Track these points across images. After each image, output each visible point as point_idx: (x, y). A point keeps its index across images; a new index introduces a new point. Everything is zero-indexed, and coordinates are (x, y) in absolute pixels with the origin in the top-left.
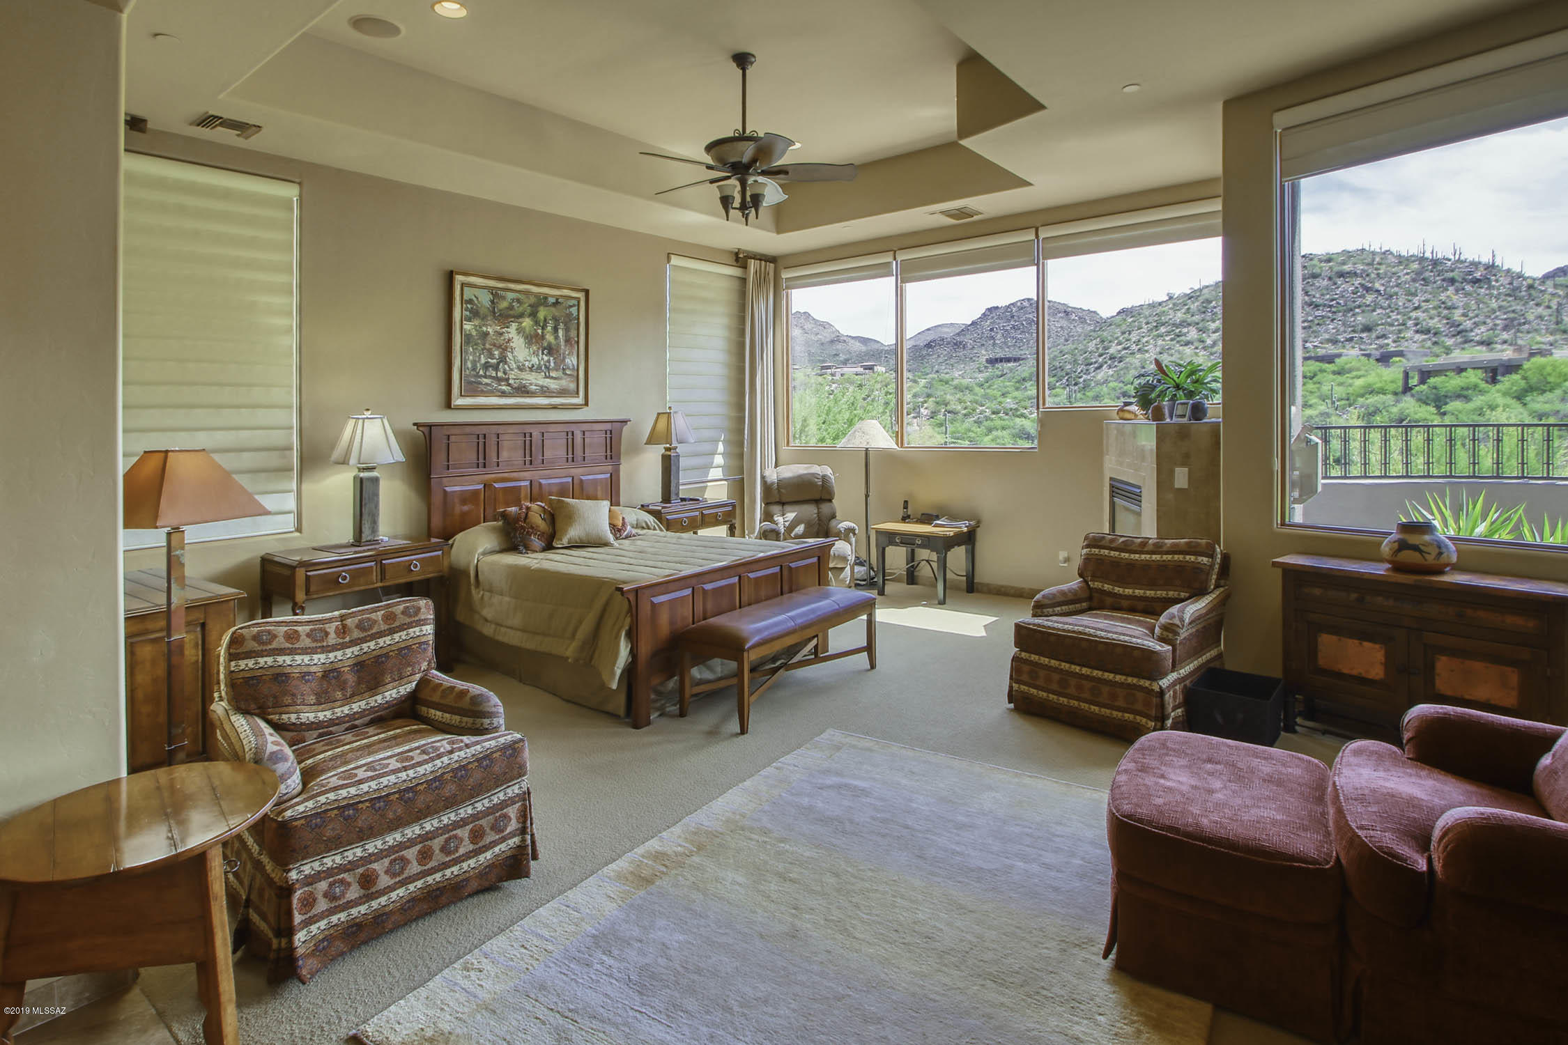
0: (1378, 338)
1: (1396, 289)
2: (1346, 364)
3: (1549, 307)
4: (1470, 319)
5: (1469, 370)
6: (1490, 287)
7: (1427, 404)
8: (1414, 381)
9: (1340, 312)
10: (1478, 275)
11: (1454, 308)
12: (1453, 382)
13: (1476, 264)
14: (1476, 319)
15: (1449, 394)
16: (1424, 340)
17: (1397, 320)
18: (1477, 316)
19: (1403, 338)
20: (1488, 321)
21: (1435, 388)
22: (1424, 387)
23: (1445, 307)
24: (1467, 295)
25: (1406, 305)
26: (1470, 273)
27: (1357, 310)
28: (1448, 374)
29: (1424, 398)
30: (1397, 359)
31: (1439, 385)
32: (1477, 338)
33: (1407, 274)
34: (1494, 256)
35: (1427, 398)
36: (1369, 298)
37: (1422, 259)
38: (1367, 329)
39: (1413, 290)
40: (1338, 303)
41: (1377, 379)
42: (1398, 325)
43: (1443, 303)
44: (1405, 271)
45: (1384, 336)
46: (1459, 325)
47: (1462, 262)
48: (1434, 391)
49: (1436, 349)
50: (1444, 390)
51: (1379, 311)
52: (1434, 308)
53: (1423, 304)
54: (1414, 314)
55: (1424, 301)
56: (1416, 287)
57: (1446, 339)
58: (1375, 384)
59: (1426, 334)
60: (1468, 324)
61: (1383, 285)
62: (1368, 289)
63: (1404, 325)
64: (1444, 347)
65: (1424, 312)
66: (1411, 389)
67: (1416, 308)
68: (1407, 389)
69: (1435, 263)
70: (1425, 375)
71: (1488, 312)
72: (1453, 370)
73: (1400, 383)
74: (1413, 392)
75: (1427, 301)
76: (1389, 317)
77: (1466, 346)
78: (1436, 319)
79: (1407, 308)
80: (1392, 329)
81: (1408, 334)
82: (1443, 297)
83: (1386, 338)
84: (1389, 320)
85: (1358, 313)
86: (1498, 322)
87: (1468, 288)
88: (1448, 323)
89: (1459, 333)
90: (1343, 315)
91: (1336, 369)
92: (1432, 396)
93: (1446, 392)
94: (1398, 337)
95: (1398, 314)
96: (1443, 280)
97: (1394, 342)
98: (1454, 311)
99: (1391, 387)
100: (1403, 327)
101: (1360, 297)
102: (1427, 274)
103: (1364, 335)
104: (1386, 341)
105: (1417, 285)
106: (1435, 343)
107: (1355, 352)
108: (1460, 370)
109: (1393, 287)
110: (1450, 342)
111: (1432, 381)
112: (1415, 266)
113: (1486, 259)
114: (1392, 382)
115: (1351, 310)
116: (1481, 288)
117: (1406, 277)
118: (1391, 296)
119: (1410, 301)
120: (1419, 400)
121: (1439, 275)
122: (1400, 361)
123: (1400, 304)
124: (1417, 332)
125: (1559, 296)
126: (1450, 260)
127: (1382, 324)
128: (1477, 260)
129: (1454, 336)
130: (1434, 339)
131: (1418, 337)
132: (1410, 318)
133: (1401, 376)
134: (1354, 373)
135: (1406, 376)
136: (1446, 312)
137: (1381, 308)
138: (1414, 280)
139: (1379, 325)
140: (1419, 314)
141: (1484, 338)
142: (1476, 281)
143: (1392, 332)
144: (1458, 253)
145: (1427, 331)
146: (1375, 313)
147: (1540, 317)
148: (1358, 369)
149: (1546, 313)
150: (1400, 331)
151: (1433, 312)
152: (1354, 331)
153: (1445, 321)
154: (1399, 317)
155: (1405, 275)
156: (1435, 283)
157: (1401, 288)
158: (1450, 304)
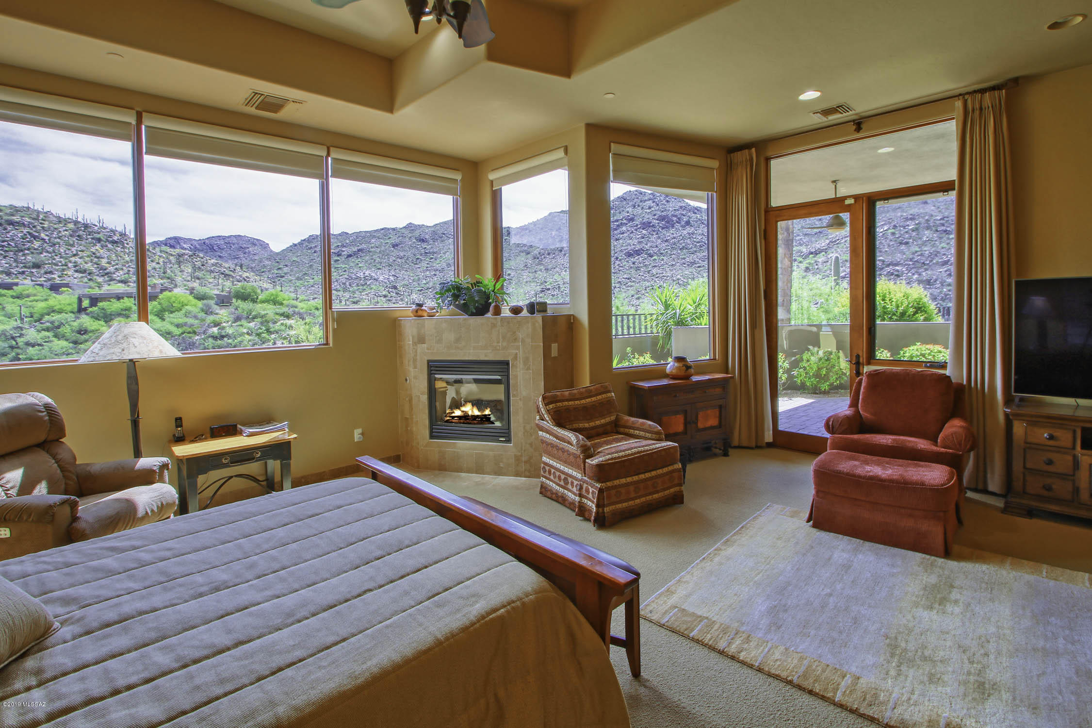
0: (46, 273)
1: (58, 240)
2: (24, 291)
3: (158, 263)
4: (113, 266)
5: (125, 298)
6: (124, 247)
7: (99, 320)
8: (86, 303)
9: (12, 251)
10: (115, 238)
11: (102, 258)
12: (115, 306)
13: (113, 231)
14: (117, 266)
15: (113, 313)
16: (82, 277)
17: (61, 262)
18: (117, 264)
19: (66, 275)
20: (124, 268)
21: (103, 309)
22: (95, 309)
23: (95, 257)
24: (109, 250)
25: (67, 252)
26: (110, 236)
27: (27, 252)
28: (111, 300)
29: (96, 315)
30: (66, 289)
31: (105, 307)
32: (118, 278)
33: (66, 230)
34: (125, 228)
35: (98, 316)
36: (37, 244)
37: (76, 223)
38: (37, 266)
39: (72, 242)
40: (9, 244)
41: (56, 303)
42: (62, 266)
43: (94, 254)
44: (64, 228)
45: (51, 273)
46: (105, 269)
47: (105, 228)
48: (103, 311)
49: (91, 284)
50: (110, 310)
51: (45, 254)
52: (88, 256)
53: (79, 253)
54: (73, 259)
55: (80, 251)
56: (74, 241)
57: (97, 278)
58: (55, 306)
59: (83, 273)
60: (112, 269)
61: (47, 235)
62: (35, 237)
63: (66, 265)
64: (97, 282)
65: (80, 258)
66: (84, 309)
67: (75, 255)
68: (81, 310)
69: (86, 226)
70: (94, 301)
71: (125, 262)
72: (115, 298)
73: (76, 306)
74: (87, 311)
75: (82, 251)
76: (54, 259)
77: (111, 283)
78: (90, 264)
79: (67, 254)
80: (57, 268)
81: (70, 272)
82: (93, 249)
83: (53, 274)
84: (54, 261)
85: (28, 254)
86: (131, 269)
87: (110, 246)
88: (98, 267)
89: (107, 274)
90: (15, 254)
91: (14, 294)
92: (101, 315)
93: (111, 312)
94: (62, 274)
95: (61, 257)
96: (92, 239)
97: (59, 277)
98: (101, 260)
99: (69, 308)
100: (64, 267)
101: (28, 242)
102: (81, 233)
103: (34, 270)
104: (53, 276)
105: (74, 239)
106: (90, 280)
107: (28, 282)
108: (119, 297)
109: (55, 238)
110: (100, 280)
111: (100, 304)
112: (71, 226)
113: (120, 229)
114: (69, 304)
115: (22, 251)
116: (118, 247)
117: (65, 232)
118: (55, 245)
119: (69, 250)
120: (92, 317)
121: (90, 235)
122: (68, 290)
123: (62, 251)
124: (76, 271)
125: (164, 258)
126: (96, 226)
127: (49, 264)
128: (114, 228)
129: (103, 276)
130: (89, 277)
131: (76, 275)
132: (70, 262)
133: (76, 301)
134: (32, 298)
135: (80, 301)
136: (96, 259)
137: (48, 252)
138: (71, 236)
139: (46, 264)
140: (77, 259)
141: (123, 279)
142: (114, 242)
143: (57, 270)
144: (101, 222)
145: (84, 271)
146: (42, 255)
147: (154, 269)
148: (35, 295)
149: (157, 266)
150: (63, 270)
151: (87, 259)
152: (25, 267)
153: (96, 266)
154: (62, 260)
155: (64, 231)
156: (87, 239)
157: (62, 240)
158: (98, 255)
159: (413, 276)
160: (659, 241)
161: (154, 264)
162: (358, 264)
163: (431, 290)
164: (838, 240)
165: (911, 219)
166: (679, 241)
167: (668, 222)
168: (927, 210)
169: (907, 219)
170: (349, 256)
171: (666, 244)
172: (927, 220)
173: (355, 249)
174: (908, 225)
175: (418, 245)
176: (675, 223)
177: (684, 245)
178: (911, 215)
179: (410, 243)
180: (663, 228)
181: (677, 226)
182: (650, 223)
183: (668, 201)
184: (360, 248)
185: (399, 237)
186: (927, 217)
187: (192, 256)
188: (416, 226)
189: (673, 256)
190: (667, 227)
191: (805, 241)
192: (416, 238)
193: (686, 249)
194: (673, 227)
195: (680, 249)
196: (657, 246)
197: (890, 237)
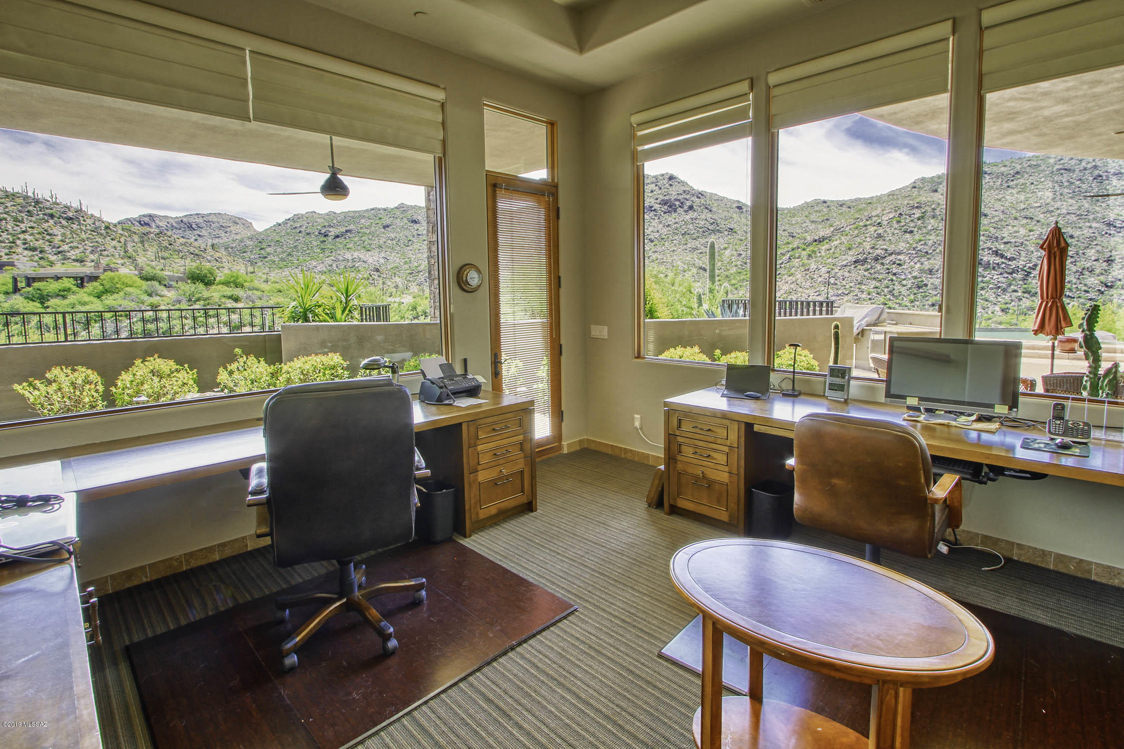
1: (5, 216)
3: (120, 242)
4: (67, 244)
5: (64, 278)
6: (79, 224)
7: (33, 301)
10: (70, 214)
12: (53, 286)
13: (68, 208)
14: (72, 244)
17: (8, 239)
18: (72, 242)
19: (14, 253)
20: (80, 246)
21: (39, 289)
23: (47, 234)
24: (63, 227)
26: (64, 213)
28: (48, 280)
29: (30, 296)
30: (10, 268)
31: (42, 288)
32: (73, 257)
34: (81, 204)
37: (26, 197)
39: (20, 218)
42: (9, 243)
43: (46, 231)
44: (12, 203)
46: (58, 247)
47: (58, 204)
48: (38, 292)
49: (42, 262)
50: (47, 291)
52: (39, 233)
53: (28, 229)
54: (22, 236)
55: (29, 228)
57: (50, 256)
59: (34, 251)
60: (66, 247)
63: (14, 243)
64: (49, 261)
65: (30, 235)
66: (19, 290)
67: (24, 232)
68: (16, 290)
69: (37, 202)
70: (30, 281)
71: (80, 240)
72: (52, 278)
74: (22, 292)
77: (65, 261)
78: (41, 242)
79: (15, 230)
81: (20, 250)
82: (45, 225)
86: (87, 248)
87: (64, 222)
89: (59, 252)
93: (48, 293)
95: (8, 234)
98: (54, 237)
100: (13, 245)
102: (31, 208)
105: (23, 215)
106: (41, 258)
108: (57, 278)
110: (53, 258)
111: (36, 285)
112: (21, 201)
113: (75, 205)
116: (74, 224)
117: (13, 207)
119: (18, 226)
120: (27, 298)
121: (40, 211)
123: (9, 227)
124: (26, 249)
125: (126, 236)
126: (48, 201)
128: (69, 204)
129: (55, 254)
130: (40, 255)
131: (26, 252)
132: (19, 238)
133: (11, 281)
135: (15, 280)
138: (20, 211)
141: (78, 257)
142: (69, 219)
144: (54, 197)
145: (34, 249)
147: (115, 248)
149: (118, 245)
150: (11, 247)
151: (37, 236)
154: (9, 236)
155: (11, 206)
156: (38, 215)
157: (10, 215)
158: (51, 232)
159: (404, 259)
160: (661, 226)
161: (114, 243)
162: (346, 245)
163: (421, 273)
164: (843, 227)
165: (917, 207)
166: (681, 226)
167: (670, 206)
168: (935, 199)
169: (913, 207)
170: (337, 237)
171: (668, 229)
172: (934, 209)
173: (344, 230)
174: (914, 214)
175: (410, 226)
176: (677, 208)
177: (686, 230)
178: (918, 203)
179: (402, 224)
180: (665, 213)
181: (680, 210)
182: (651, 207)
183: (671, 185)
184: (348, 228)
185: (390, 217)
186: (933, 206)
187: (158, 234)
188: (408, 206)
189: (674, 241)
190: (669, 212)
191: (811, 228)
192: (408, 219)
193: (688, 234)
194: (675, 211)
195: (682, 234)
196: (658, 231)
197: (896, 225)
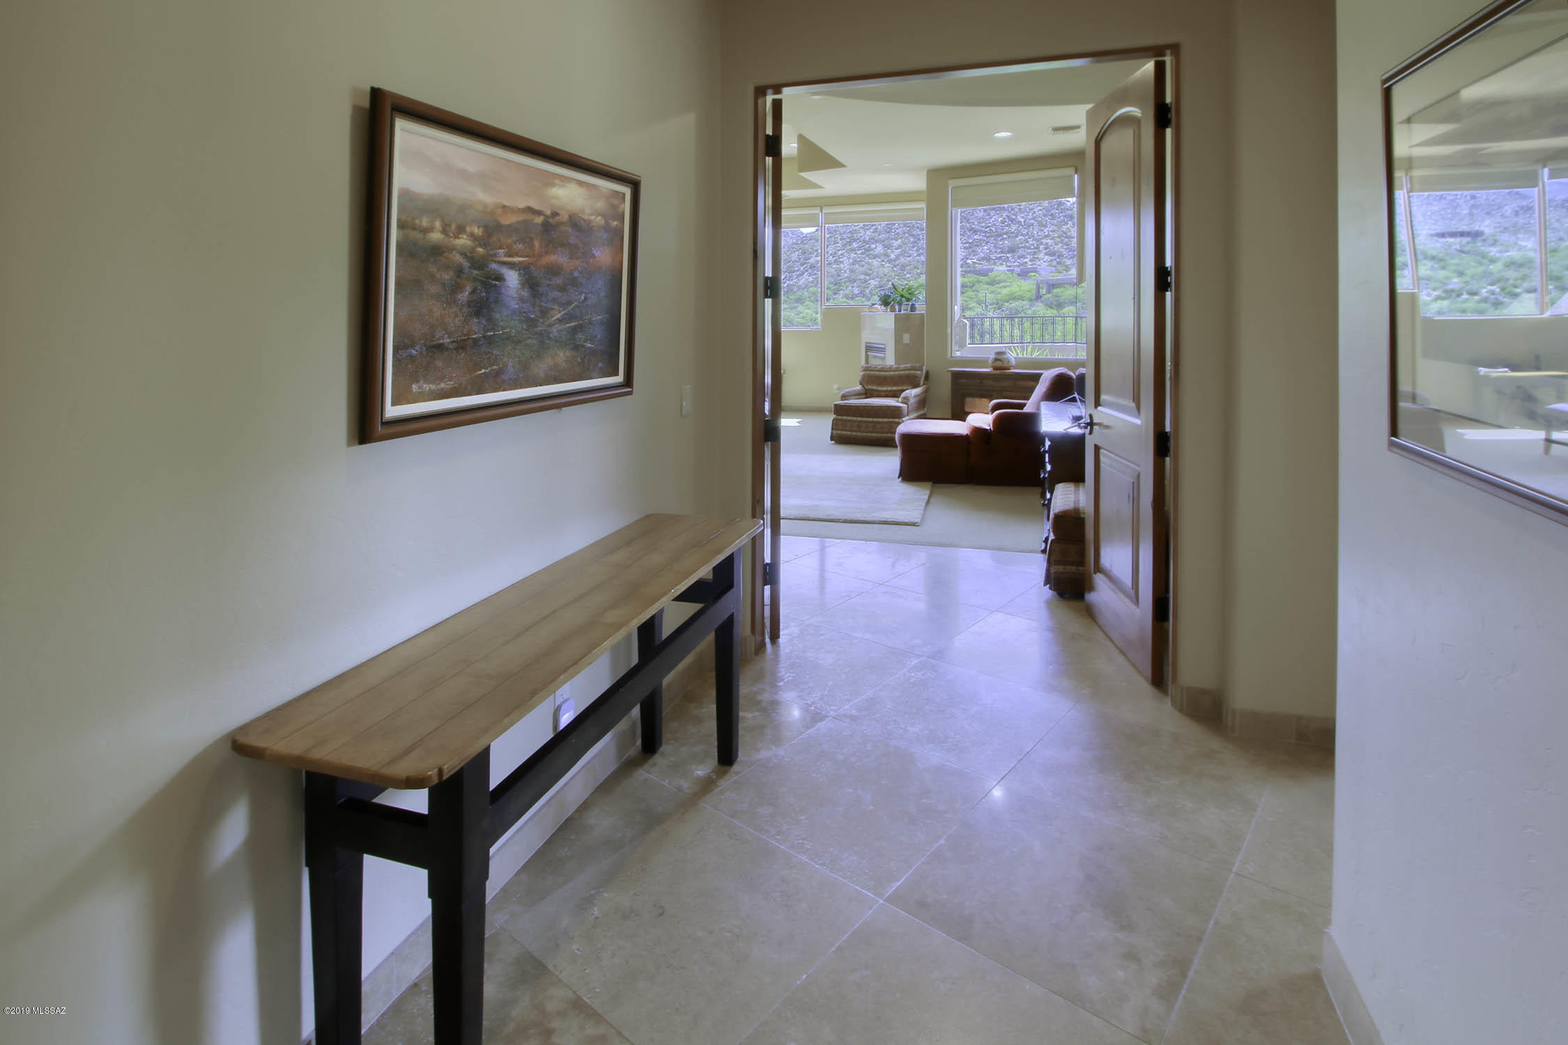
0: (1019, 257)
2: (997, 276)
8: (1043, 291)
9: (992, 237)
11: (1072, 238)
15: (1067, 301)
16: (1051, 260)
22: (1049, 296)
25: (1040, 234)
27: (1005, 236)
33: (1041, 210)
35: (1052, 303)
36: (1014, 228)
38: (1012, 250)
40: (990, 230)
41: (1017, 289)
45: (1023, 257)
51: (1020, 237)
56: (1046, 221)
58: (1015, 293)
61: (1023, 217)
62: (1012, 220)
73: (1034, 292)
75: (1053, 231)
76: (1028, 242)
80: (1029, 251)
83: (1025, 258)
84: (1027, 244)
85: (1006, 238)
88: (1067, 249)
90: (994, 239)
91: (989, 280)
92: (1055, 303)
94: (1034, 258)
96: (1064, 216)
97: (1031, 261)
99: (1028, 294)
101: (1007, 226)
103: (1009, 255)
104: (1025, 260)
107: (1003, 268)
109: (1030, 219)
114: (1028, 291)
115: (1001, 235)
118: (1029, 226)
122: (1034, 276)
127: (1022, 247)
134: (1002, 284)
136: (1066, 240)
137: (1022, 235)
139: (1020, 248)
140: (1048, 241)
143: (1029, 254)
146: (1018, 239)
148: (1005, 281)
152: (1002, 252)
153: (1066, 247)
